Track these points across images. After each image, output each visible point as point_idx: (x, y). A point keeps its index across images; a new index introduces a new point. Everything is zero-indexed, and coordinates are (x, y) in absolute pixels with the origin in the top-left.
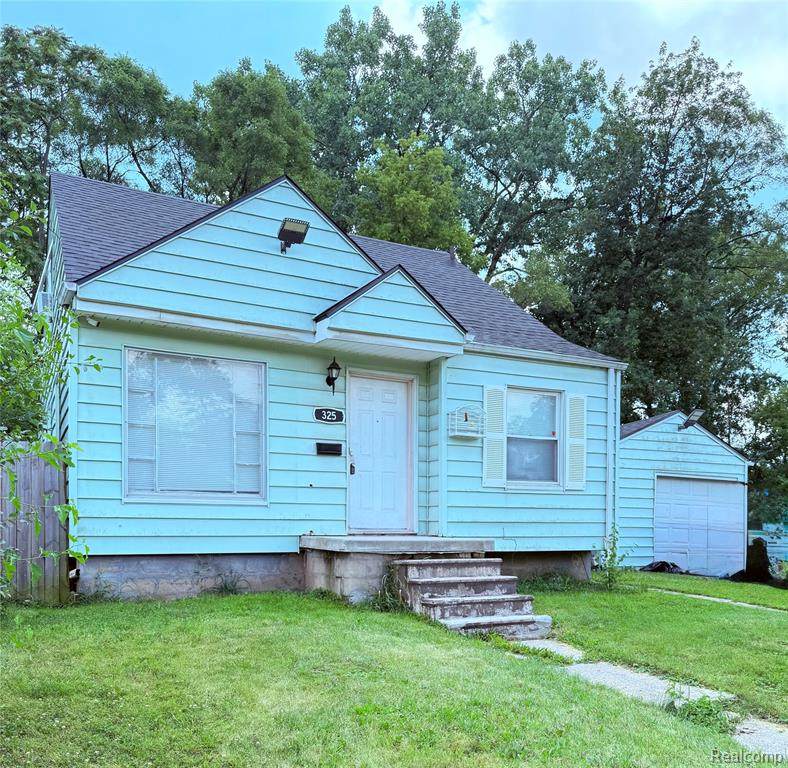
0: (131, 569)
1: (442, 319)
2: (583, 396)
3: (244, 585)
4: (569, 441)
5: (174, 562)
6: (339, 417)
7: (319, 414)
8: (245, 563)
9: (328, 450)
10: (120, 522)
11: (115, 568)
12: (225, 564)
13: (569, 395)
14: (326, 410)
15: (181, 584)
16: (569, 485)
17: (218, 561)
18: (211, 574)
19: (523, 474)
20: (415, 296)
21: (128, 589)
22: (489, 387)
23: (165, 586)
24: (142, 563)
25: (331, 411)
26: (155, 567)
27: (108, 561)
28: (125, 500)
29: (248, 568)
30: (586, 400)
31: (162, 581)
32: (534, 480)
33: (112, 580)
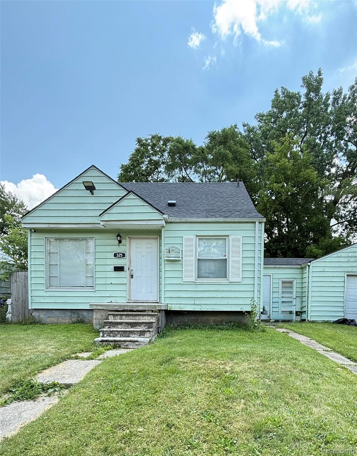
0: (49, 314)
1: (153, 210)
2: (239, 237)
3: (88, 321)
4: (231, 259)
5: (63, 312)
6: (124, 255)
7: (115, 255)
8: (88, 313)
9: (119, 269)
10: (44, 298)
11: (45, 313)
12: (80, 313)
13: (231, 238)
14: (118, 253)
15: (66, 319)
16: (231, 280)
17: (78, 312)
18: (76, 316)
19: (207, 275)
20: (140, 202)
21: (48, 320)
22: (185, 237)
23: (60, 320)
24: (53, 311)
25: (120, 253)
26: (57, 313)
27: (42, 310)
28: (46, 290)
29: (89, 315)
30: (241, 238)
31: (60, 318)
32: (213, 278)
33: (44, 317)
